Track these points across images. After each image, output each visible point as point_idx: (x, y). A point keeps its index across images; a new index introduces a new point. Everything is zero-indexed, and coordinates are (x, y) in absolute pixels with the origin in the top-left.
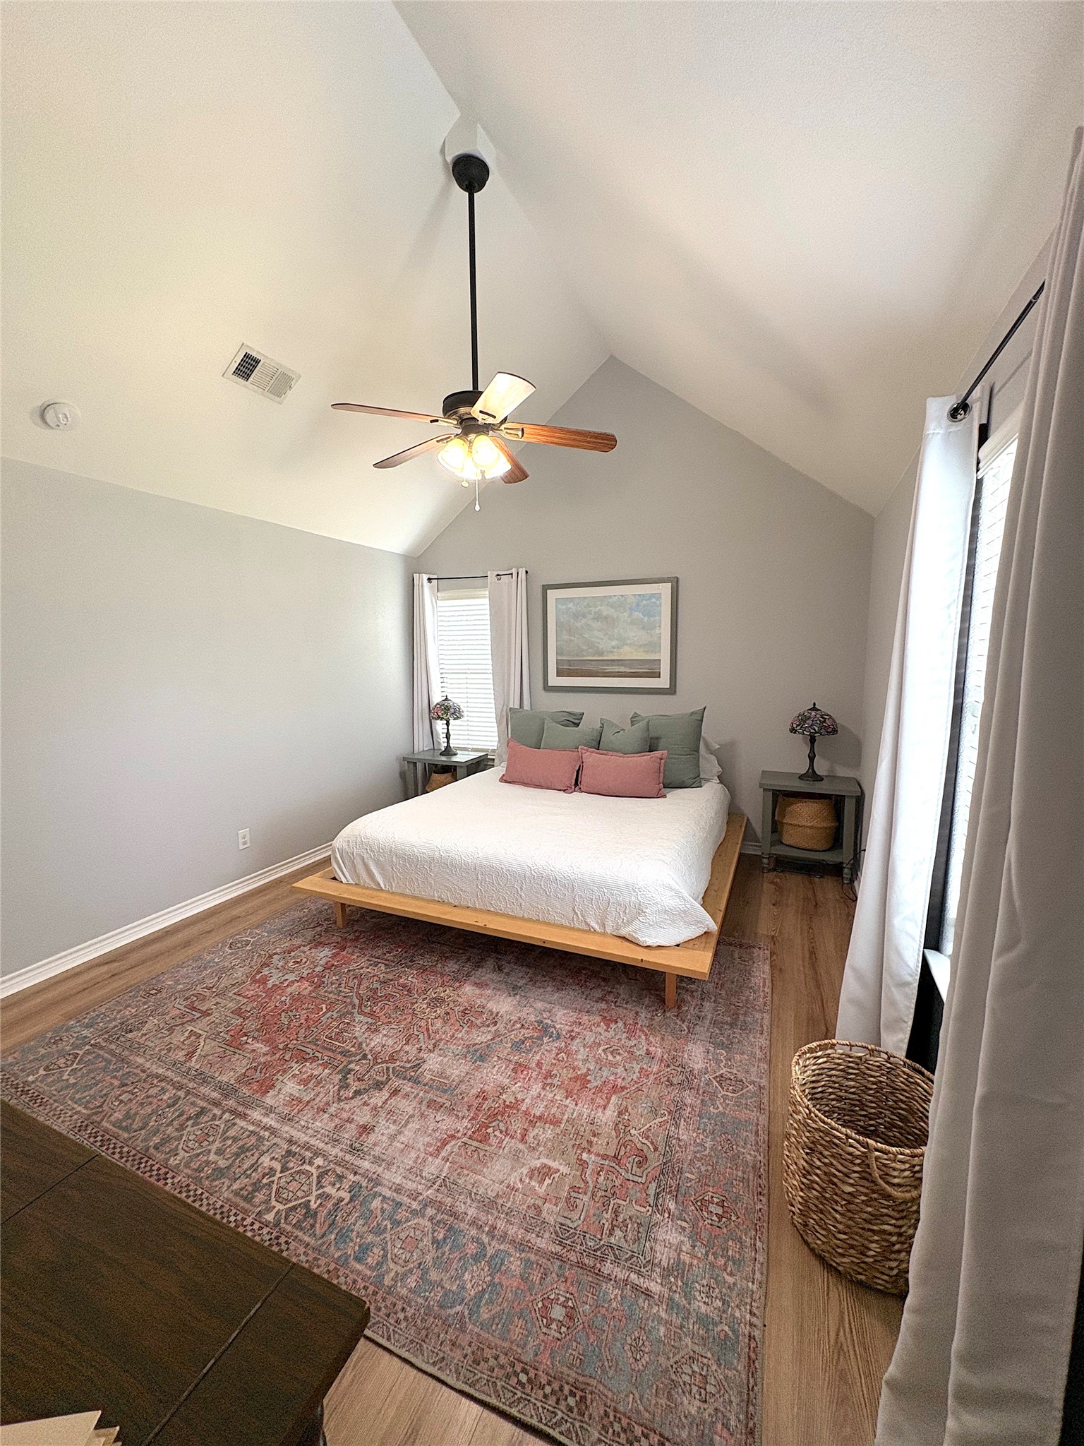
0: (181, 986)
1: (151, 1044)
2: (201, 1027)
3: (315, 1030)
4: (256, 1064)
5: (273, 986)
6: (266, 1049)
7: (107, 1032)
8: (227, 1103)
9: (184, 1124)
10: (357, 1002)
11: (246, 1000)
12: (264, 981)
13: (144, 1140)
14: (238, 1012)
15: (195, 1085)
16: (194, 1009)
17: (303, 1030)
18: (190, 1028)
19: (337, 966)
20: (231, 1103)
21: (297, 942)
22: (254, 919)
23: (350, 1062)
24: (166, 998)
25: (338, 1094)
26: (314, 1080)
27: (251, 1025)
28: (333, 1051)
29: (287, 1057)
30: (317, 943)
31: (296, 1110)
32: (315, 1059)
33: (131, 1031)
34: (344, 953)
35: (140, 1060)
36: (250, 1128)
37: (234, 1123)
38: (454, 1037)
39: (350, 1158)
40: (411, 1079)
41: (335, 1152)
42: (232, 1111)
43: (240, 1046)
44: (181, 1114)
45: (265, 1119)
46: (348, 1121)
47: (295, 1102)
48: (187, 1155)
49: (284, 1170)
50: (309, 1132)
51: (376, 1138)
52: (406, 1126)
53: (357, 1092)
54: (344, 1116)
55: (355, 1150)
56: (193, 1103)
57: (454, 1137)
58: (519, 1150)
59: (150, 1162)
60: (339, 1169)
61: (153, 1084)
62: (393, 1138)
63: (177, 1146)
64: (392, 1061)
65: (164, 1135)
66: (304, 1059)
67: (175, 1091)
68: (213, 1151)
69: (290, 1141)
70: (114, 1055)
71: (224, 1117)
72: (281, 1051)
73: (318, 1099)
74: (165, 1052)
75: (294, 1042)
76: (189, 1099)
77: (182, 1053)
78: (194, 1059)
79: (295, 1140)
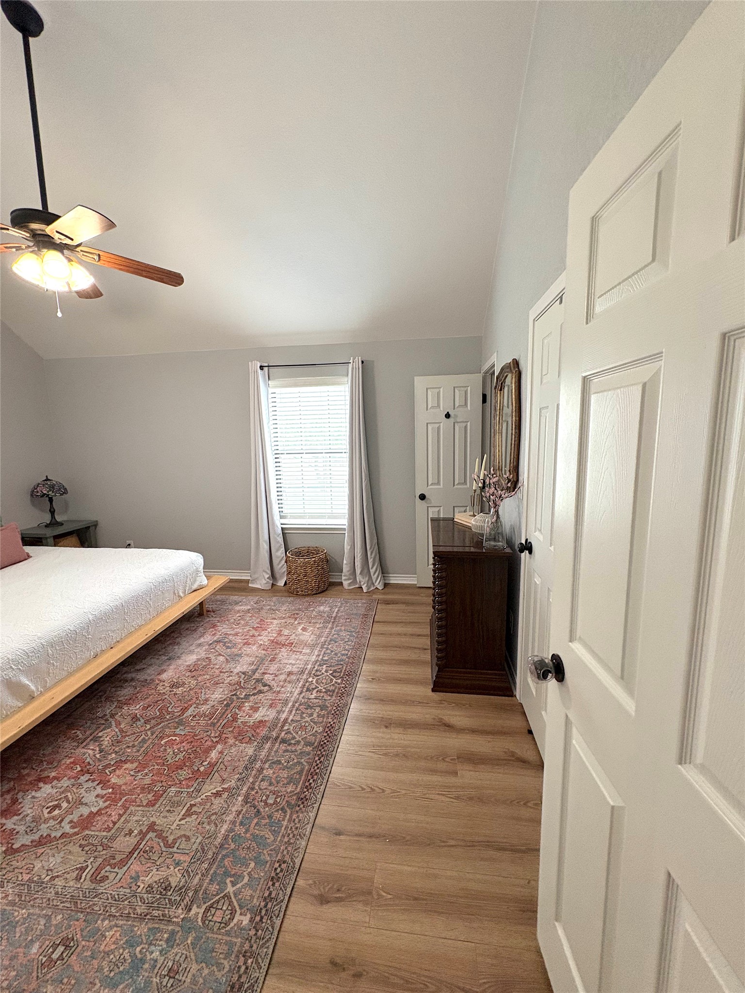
9: (294, 744)
13: (309, 754)
15: (259, 762)
31: (280, 702)
35: (224, 828)
36: (294, 712)
37: (292, 720)
38: (218, 669)
39: (307, 672)
40: (254, 672)
41: (305, 677)
42: (283, 726)
43: (212, 765)
44: (287, 751)
45: (287, 710)
46: (285, 681)
47: (273, 705)
48: (315, 727)
49: (317, 687)
50: (293, 690)
51: (295, 669)
52: (286, 664)
53: (265, 685)
54: (281, 683)
55: (302, 672)
56: (277, 751)
57: (291, 651)
58: (296, 635)
59: (323, 739)
60: (313, 672)
61: (257, 793)
62: (294, 665)
63: (311, 735)
64: (239, 683)
65: (303, 747)
66: (235, 719)
67: (265, 771)
68: (310, 718)
69: (301, 693)
70: (212, 863)
71: (287, 728)
72: (224, 736)
73: (270, 697)
74: (213, 817)
75: (213, 735)
76: (272, 756)
77: (217, 801)
78: (226, 786)
79: (299, 692)
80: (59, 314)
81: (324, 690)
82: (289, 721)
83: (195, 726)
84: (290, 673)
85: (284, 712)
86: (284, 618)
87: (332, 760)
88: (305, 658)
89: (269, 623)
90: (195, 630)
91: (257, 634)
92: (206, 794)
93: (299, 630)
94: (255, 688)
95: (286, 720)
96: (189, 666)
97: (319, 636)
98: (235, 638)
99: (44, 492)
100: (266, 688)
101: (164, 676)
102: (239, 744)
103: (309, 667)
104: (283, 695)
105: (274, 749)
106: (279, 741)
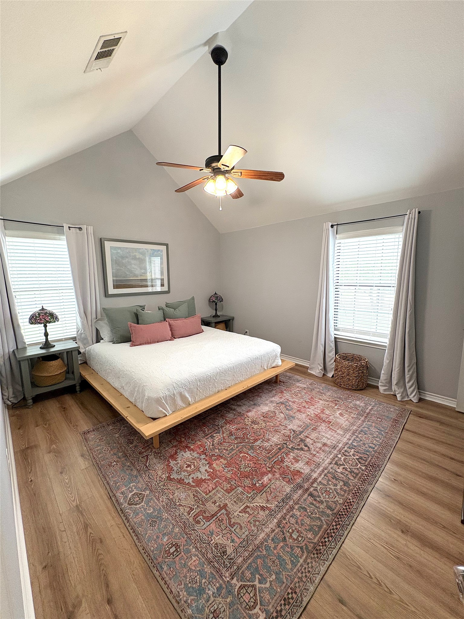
1: (247, 533)
3: (260, 458)
4: (281, 478)
6: (270, 475)
9: (318, 501)
10: (244, 444)
11: (219, 487)
13: (328, 516)
15: (292, 501)
23: (287, 447)
25: (306, 451)
26: (297, 458)
28: (279, 452)
29: (278, 467)
31: (314, 463)
32: (283, 458)
35: (262, 536)
36: (323, 476)
37: (320, 482)
38: (279, 421)
39: (338, 449)
40: (301, 432)
41: (335, 452)
42: (313, 483)
43: (264, 486)
44: (312, 504)
45: (318, 472)
46: (320, 448)
47: (309, 463)
48: (337, 496)
49: (343, 465)
50: (325, 458)
51: (329, 443)
52: (323, 436)
53: (306, 446)
54: (317, 449)
55: (334, 447)
56: (305, 500)
57: (328, 427)
58: (334, 417)
59: (342, 510)
60: (343, 451)
61: (286, 523)
62: (329, 439)
63: (332, 502)
64: (289, 437)
65: (325, 508)
66: (282, 461)
67: (294, 510)
68: (335, 487)
69: (330, 464)
70: (250, 556)
71: (315, 486)
72: (274, 469)
73: (308, 457)
74: (257, 523)
75: (268, 465)
76: (301, 502)
77: (261, 513)
78: (269, 506)
79: (329, 462)
80: (221, 209)
81: (349, 470)
82: (318, 481)
83: (259, 454)
84: (325, 445)
85: (315, 472)
86: (327, 401)
87: (346, 533)
88: (339, 437)
89: (316, 402)
90: (271, 391)
91: (307, 406)
92: (257, 504)
93: (337, 414)
94: (299, 445)
95: (315, 480)
96: (263, 413)
97: (353, 424)
98: (293, 405)
99: (214, 300)
100: (306, 448)
101: (250, 414)
102: (282, 480)
103: (340, 445)
104: (317, 459)
105: (304, 498)
106: (308, 493)
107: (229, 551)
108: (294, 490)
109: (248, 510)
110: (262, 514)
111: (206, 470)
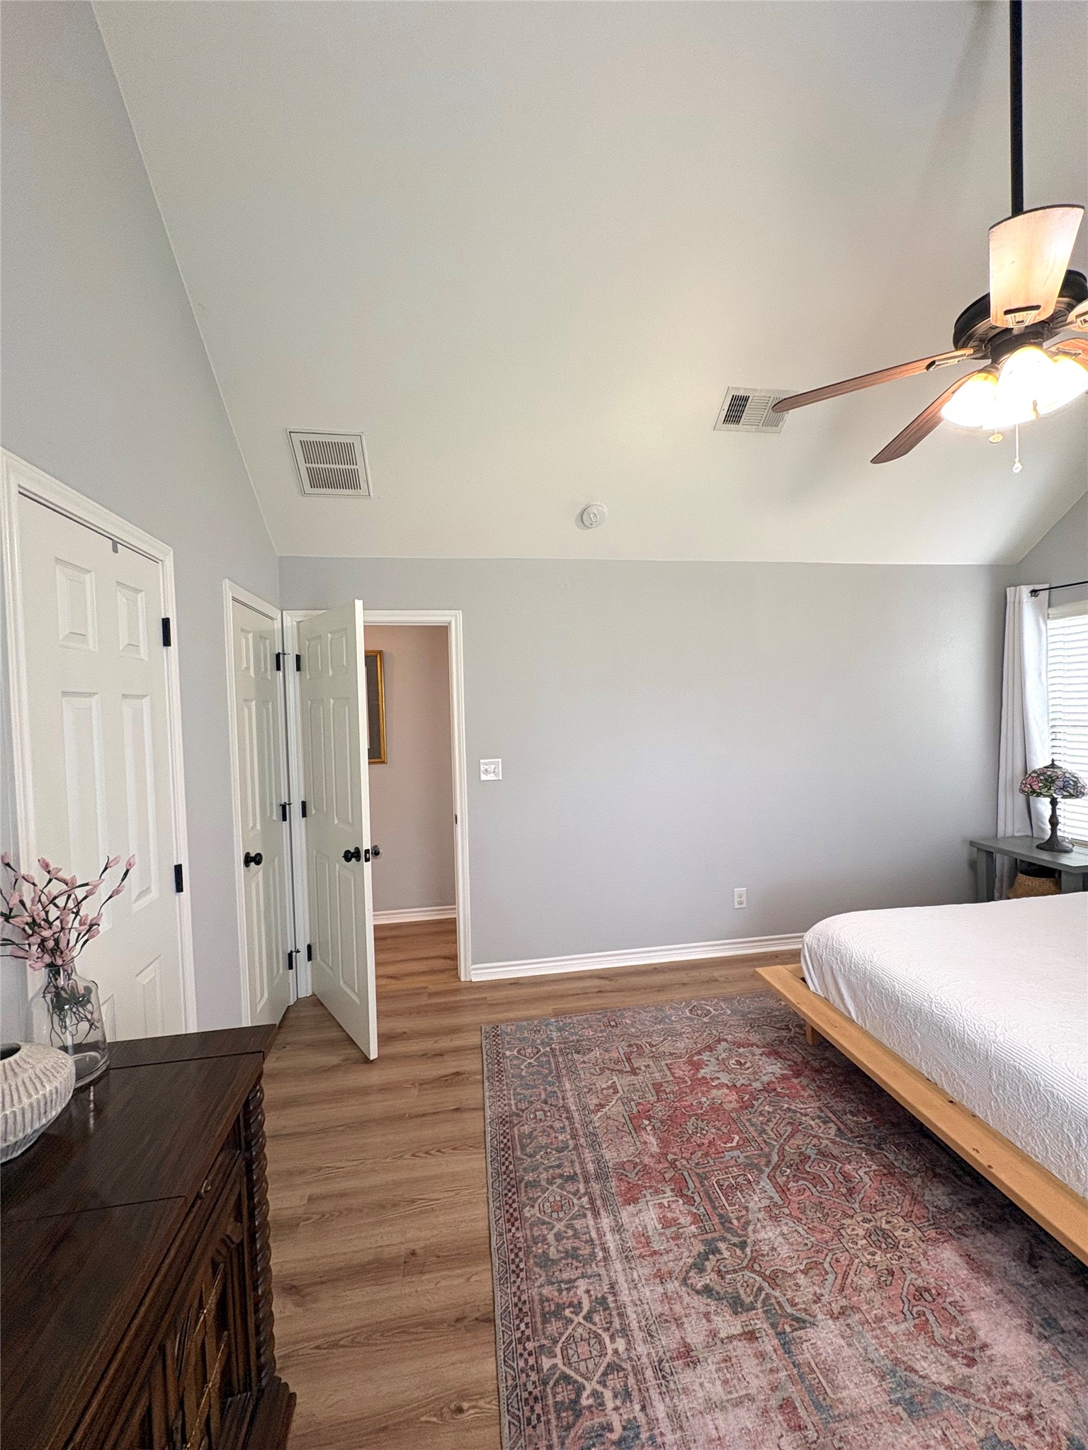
0: (633, 1030)
1: (582, 1076)
2: (622, 1082)
3: (712, 1162)
4: (638, 1161)
5: (703, 1077)
6: (655, 1149)
7: (565, 1043)
8: (594, 1184)
9: (555, 1178)
10: (775, 1158)
11: (672, 1079)
12: (697, 1066)
13: (525, 1169)
14: (658, 1087)
15: (584, 1145)
16: (629, 1060)
17: (700, 1154)
18: (615, 1079)
19: (778, 1094)
20: (596, 1187)
21: (754, 1038)
22: (729, 990)
23: (724, 1239)
24: (617, 1035)
25: (687, 1272)
26: (674, 1229)
27: (660, 1111)
28: (715, 1208)
29: (668, 1176)
30: (773, 1052)
31: (638, 1252)
32: (690, 1201)
33: (579, 1053)
34: (795, 1081)
35: (568, 1086)
36: (594, 1235)
37: (585, 1216)
39: (649, 1375)
42: (592, 1201)
43: (638, 1129)
44: (559, 1166)
45: (609, 1237)
46: (678, 1322)
47: (642, 1239)
48: (538, 1215)
49: (588, 1318)
50: (635, 1294)
51: (689, 1378)
53: (707, 1290)
54: (678, 1309)
56: (572, 1162)
59: (515, 1197)
61: (561, 1116)
63: (538, 1198)
65: (538, 1177)
66: (680, 1193)
67: (569, 1137)
68: (556, 1230)
69: (612, 1286)
70: (557, 1068)
71: (583, 1199)
72: (667, 1165)
73: (665, 1258)
74: (586, 1090)
75: (685, 1162)
76: (572, 1154)
77: (596, 1101)
78: (599, 1114)
79: (617, 1287)
82: (589, 1214)
84: (688, 1356)
85: (612, 1230)
87: (490, 1170)
94: (719, 1273)
95: (596, 1215)
102: (631, 1158)
104: (646, 1272)
105: (577, 1164)
106: (580, 1176)
107: (576, 1056)
108: (598, 1161)
109: (611, 1091)
110: (593, 1101)
111: (718, 1078)
